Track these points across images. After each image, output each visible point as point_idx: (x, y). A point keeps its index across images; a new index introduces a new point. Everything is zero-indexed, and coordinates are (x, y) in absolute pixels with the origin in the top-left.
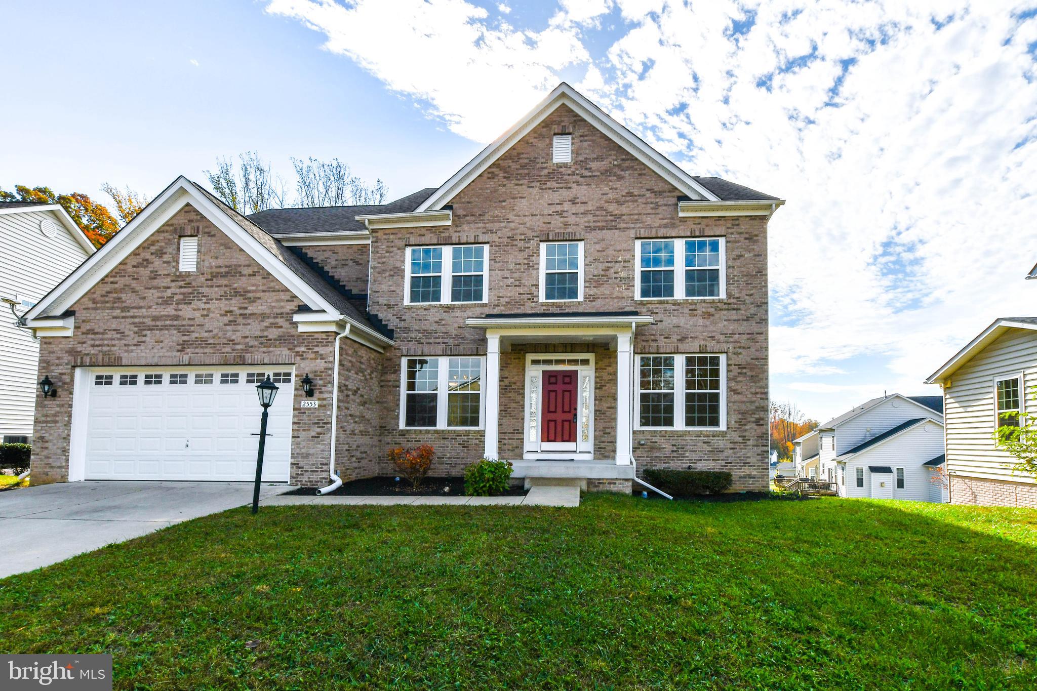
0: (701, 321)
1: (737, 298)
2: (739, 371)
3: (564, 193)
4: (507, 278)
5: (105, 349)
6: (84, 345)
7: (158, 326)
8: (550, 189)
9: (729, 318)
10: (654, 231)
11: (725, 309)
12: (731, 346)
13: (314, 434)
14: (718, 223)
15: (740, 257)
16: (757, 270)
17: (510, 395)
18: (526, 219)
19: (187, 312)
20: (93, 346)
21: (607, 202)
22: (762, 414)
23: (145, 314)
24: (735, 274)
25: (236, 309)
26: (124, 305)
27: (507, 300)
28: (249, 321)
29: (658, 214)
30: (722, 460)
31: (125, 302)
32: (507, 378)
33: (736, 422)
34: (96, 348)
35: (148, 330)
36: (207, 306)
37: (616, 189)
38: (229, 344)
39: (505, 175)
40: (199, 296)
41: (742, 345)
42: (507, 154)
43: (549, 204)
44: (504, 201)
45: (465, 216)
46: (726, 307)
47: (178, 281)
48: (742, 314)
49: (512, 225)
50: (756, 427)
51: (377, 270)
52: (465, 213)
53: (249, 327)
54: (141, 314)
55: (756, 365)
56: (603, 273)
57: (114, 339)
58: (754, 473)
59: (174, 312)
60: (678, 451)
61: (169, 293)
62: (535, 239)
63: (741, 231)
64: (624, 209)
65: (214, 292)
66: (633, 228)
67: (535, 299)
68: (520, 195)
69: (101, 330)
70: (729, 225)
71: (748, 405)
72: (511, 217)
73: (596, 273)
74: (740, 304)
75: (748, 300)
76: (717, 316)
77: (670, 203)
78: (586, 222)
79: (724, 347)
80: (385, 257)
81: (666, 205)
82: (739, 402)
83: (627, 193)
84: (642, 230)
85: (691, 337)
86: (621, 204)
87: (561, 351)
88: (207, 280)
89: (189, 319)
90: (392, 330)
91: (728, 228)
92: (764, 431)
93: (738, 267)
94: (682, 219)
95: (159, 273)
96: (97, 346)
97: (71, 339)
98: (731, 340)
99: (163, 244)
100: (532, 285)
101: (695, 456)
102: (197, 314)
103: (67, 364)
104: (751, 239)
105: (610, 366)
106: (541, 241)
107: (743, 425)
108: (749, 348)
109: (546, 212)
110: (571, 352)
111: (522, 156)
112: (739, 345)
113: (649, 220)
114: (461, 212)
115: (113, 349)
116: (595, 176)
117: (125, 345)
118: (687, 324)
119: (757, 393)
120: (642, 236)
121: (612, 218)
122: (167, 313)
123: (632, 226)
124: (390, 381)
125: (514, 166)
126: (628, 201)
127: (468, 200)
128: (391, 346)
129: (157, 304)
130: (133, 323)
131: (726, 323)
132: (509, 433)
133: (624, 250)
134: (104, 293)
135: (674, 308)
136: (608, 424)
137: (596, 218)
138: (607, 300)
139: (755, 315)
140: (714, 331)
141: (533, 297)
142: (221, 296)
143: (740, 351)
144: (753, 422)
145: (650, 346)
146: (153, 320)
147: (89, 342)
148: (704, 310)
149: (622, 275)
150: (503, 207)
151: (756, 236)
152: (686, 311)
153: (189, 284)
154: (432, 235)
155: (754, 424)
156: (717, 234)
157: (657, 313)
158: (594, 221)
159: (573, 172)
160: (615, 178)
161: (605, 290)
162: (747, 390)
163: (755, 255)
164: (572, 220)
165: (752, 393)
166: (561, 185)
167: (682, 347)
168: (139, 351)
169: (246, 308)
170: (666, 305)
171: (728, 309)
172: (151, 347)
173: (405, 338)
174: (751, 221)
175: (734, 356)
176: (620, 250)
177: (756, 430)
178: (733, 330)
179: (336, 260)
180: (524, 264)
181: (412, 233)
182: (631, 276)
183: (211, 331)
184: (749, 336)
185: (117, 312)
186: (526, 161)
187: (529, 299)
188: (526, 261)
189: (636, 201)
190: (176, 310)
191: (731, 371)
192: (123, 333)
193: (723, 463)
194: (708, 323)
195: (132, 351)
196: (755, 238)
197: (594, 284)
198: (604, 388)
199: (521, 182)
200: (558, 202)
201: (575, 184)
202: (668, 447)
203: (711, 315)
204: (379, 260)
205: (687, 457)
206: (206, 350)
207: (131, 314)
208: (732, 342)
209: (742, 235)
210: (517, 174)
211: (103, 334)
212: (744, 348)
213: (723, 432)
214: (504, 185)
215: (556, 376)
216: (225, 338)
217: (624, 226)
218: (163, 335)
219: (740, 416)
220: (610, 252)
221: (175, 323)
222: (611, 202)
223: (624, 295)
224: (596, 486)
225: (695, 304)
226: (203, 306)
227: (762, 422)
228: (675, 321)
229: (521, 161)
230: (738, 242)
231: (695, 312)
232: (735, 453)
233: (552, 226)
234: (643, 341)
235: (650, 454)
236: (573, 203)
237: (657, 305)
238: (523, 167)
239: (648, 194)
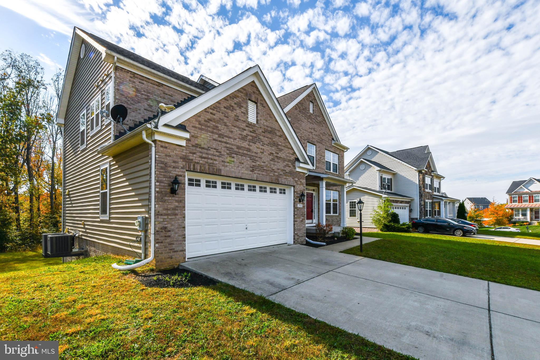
3: (312, 125)
5: (210, 161)
6: (195, 155)
7: (240, 153)
8: (309, 122)
12: (340, 189)
19: (254, 147)
20: (202, 157)
21: (320, 133)
23: (233, 143)
25: (274, 152)
26: (220, 132)
28: (279, 161)
31: (219, 130)
33: (340, 214)
34: (203, 159)
35: (235, 154)
36: (263, 147)
37: (322, 129)
38: (272, 171)
40: (260, 141)
43: (309, 128)
44: (299, 121)
47: (249, 127)
53: (279, 164)
54: (230, 142)
56: (320, 159)
57: (215, 156)
59: (247, 146)
61: (245, 133)
62: (306, 140)
64: (323, 138)
65: (266, 140)
68: (303, 121)
69: (206, 147)
73: (318, 158)
81: (330, 140)
83: (324, 132)
88: (262, 132)
89: (255, 153)
95: (240, 118)
96: (205, 158)
97: (184, 149)
99: (241, 100)
102: (259, 151)
103: (182, 168)
115: (215, 162)
117: (223, 161)
121: (321, 140)
122: (244, 146)
129: (239, 138)
130: (226, 147)
134: (206, 119)
137: (318, 138)
142: (268, 143)
146: (237, 148)
147: (198, 154)
149: (323, 161)
153: (255, 131)
159: (313, 117)
164: (314, 136)
166: (312, 122)
167: (333, 188)
168: (231, 167)
169: (278, 154)
172: (237, 166)
175: (340, 192)
183: (265, 163)
185: (216, 136)
190: (249, 145)
192: (221, 152)
195: (227, 166)
199: (303, 115)
200: (311, 128)
206: (264, 173)
207: (225, 140)
211: (207, 149)
214: (299, 114)
216: (271, 168)
218: (243, 159)
220: (321, 152)
221: (249, 153)
226: (261, 147)
236: (314, 130)
238: (304, 109)
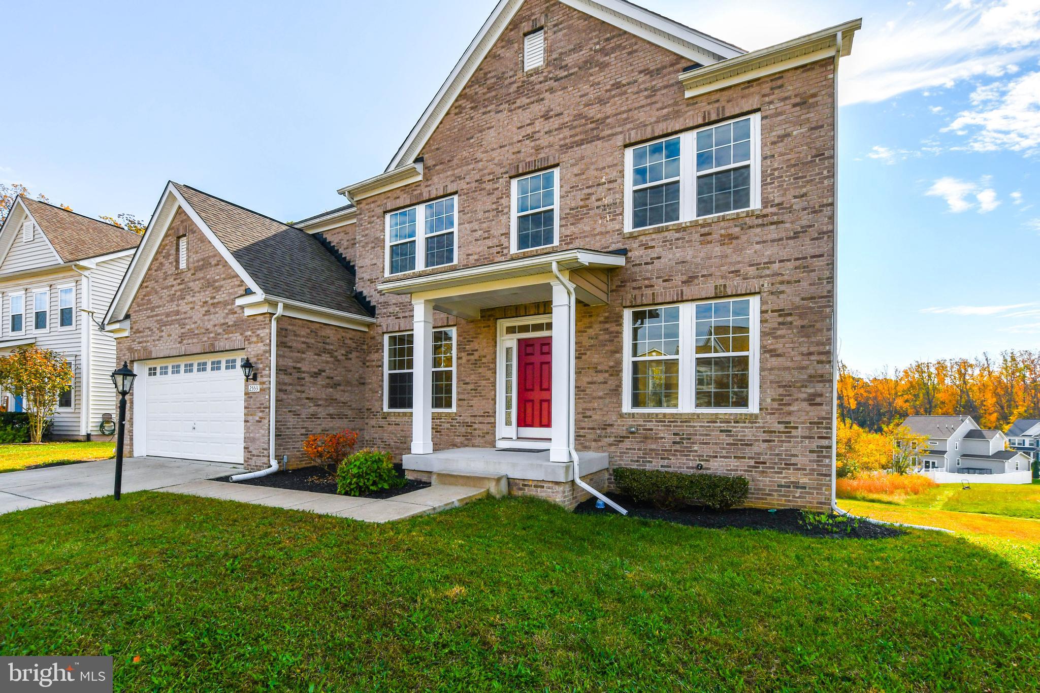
0: (717, 250)
1: (778, 204)
2: (781, 320)
3: (537, 109)
4: (476, 231)
5: (144, 345)
7: (169, 322)
8: (519, 107)
9: (765, 238)
10: (649, 128)
11: (758, 226)
12: (766, 283)
13: (257, 418)
14: (747, 91)
15: (782, 138)
16: (814, 152)
17: (480, 370)
18: (494, 154)
19: (183, 306)
21: (586, 105)
22: (819, 388)
23: (162, 311)
24: (776, 166)
25: (209, 299)
27: (476, 257)
29: (655, 102)
30: (749, 458)
31: (152, 303)
32: (477, 350)
33: (773, 400)
34: (138, 345)
35: (164, 326)
37: (599, 83)
39: (472, 105)
40: (189, 290)
41: (786, 278)
42: (473, 79)
43: (519, 128)
44: (472, 138)
45: (435, 166)
46: (760, 221)
47: (178, 278)
48: (786, 230)
49: (480, 165)
50: (809, 408)
51: (361, 244)
52: (434, 163)
53: (217, 315)
55: (811, 308)
56: (582, 203)
57: (148, 336)
58: (804, 480)
59: (176, 308)
60: (683, 442)
61: (173, 291)
62: (505, 176)
63: (787, 94)
64: (609, 109)
65: (197, 285)
66: (621, 133)
67: (505, 251)
68: (488, 125)
69: (142, 329)
70: (767, 91)
71: (795, 373)
72: (479, 155)
73: (573, 205)
74: (783, 214)
75: (798, 204)
76: (744, 238)
77: (671, 82)
78: (560, 140)
79: (755, 284)
80: (367, 229)
81: (666, 87)
82: (779, 369)
83: (613, 85)
84: (633, 133)
85: (703, 276)
86: (605, 103)
87: (532, 312)
88: (192, 275)
89: (184, 313)
90: (374, 306)
91: (764, 96)
92: (824, 414)
93: (781, 155)
94: (691, 101)
95: (168, 273)
96: (140, 343)
97: (129, 339)
98: (767, 272)
99: (169, 247)
100: (502, 235)
101: (707, 451)
102: (188, 308)
104: (804, 103)
105: (590, 327)
106: (511, 177)
107: (785, 405)
108: (799, 281)
109: (515, 140)
110: (545, 313)
111: (489, 75)
112: (780, 278)
113: (641, 116)
114: (430, 163)
116: (572, 74)
117: (153, 340)
118: (696, 257)
119: (811, 354)
120: (633, 141)
121: (593, 125)
122: (173, 309)
123: (620, 129)
124: (374, 361)
125: (481, 90)
126: (614, 96)
127: (437, 146)
128: (374, 324)
129: (168, 302)
130: (157, 321)
131: (758, 247)
132: (480, 416)
133: (609, 167)
134: (142, 296)
135: (678, 235)
136: (589, 405)
137: (573, 132)
138: (587, 239)
139: (810, 226)
140: (739, 262)
141: (502, 248)
142: (200, 288)
143: (782, 288)
144: (804, 400)
145: (642, 295)
146: (166, 317)
147: (136, 340)
148: (723, 232)
149: (606, 201)
150: (471, 146)
151: (814, 96)
152: (696, 237)
153: (183, 280)
154: (405, 195)
155: (805, 405)
156: (746, 109)
157: (653, 247)
158: (571, 136)
159: (546, 77)
160: (597, 69)
161: (585, 226)
162: (793, 349)
163: (812, 129)
164: (544, 141)
165: (803, 354)
166: (532, 99)
167: (688, 292)
168: (160, 345)
170: (666, 234)
171: (763, 225)
172: (165, 341)
173: (385, 313)
174: (805, 75)
175: (771, 297)
176: (604, 168)
177: (808, 413)
178: (770, 257)
179: (348, 241)
180: (493, 210)
181: (389, 197)
182: (618, 201)
183: (196, 322)
184: (798, 263)
185: (149, 312)
186: (493, 80)
187: (498, 253)
188: (494, 206)
189: (625, 93)
191: (766, 321)
192: (152, 330)
193: (752, 463)
194: (729, 251)
195: (156, 345)
196: (811, 101)
197: (572, 220)
198: (583, 357)
199: (489, 108)
200: (529, 122)
201: (548, 93)
202: (667, 436)
203: (732, 238)
204: (363, 233)
205: (696, 451)
207: (155, 313)
208: (768, 276)
209: (787, 102)
210: (485, 100)
211: (143, 332)
212: (788, 282)
213: (751, 415)
214: (472, 118)
215: (532, 345)
216: (204, 327)
217: (610, 132)
218: (171, 329)
219: (781, 391)
220: (592, 173)
221: (177, 317)
222: (592, 104)
223: (609, 228)
224: (520, 489)
225: (709, 225)
226: (191, 299)
227: (818, 400)
228: (679, 254)
229: (488, 82)
230: (780, 114)
231: (709, 238)
232: (771, 448)
233: (521, 156)
234: (634, 288)
235: (642, 446)
236: (546, 119)
237: (654, 236)
238: (490, 89)
239: (642, 78)
